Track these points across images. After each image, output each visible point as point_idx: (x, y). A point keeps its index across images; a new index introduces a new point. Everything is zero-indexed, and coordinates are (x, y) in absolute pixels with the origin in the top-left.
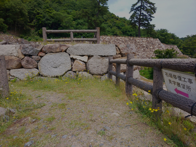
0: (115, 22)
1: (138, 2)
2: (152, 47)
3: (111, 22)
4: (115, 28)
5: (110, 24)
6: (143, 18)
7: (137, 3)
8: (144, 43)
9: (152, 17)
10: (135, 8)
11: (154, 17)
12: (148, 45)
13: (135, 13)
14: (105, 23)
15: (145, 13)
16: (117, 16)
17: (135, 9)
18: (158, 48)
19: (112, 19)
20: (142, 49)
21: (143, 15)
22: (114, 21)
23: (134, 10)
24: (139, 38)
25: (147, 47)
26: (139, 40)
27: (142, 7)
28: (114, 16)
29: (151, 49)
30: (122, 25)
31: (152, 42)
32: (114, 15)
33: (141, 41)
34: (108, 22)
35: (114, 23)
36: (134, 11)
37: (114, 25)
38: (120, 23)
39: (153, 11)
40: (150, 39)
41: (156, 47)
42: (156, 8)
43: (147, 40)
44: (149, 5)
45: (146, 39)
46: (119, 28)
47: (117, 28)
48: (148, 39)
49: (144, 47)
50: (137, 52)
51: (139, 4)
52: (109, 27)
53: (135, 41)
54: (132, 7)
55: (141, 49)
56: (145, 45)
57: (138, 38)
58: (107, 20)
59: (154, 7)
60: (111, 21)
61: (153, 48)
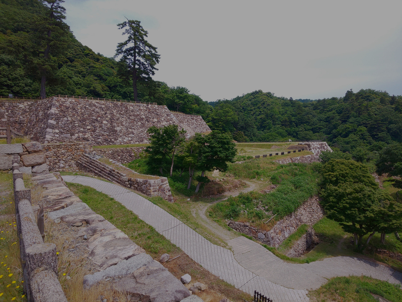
0: (92, 65)
1: (129, 40)
2: (155, 120)
3: (82, 65)
4: (91, 78)
5: (80, 69)
6: (139, 68)
7: (127, 41)
8: (142, 113)
9: (155, 69)
10: (124, 49)
11: (158, 70)
12: (150, 116)
13: (125, 57)
14: (69, 66)
15: (142, 60)
16: (96, 53)
17: (125, 52)
18: (167, 122)
19: (86, 59)
20: (140, 123)
21: (140, 63)
22: (89, 64)
23: (123, 52)
24: (133, 104)
25: (147, 120)
26: (132, 106)
27: (137, 51)
28: (91, 53)
29: (154, 123)
30: (108, 73)
31: (156, 111)
32: (91, 50)
33: (137, 108)
34: (75, 63)
35: (89, 67)
36: (123, 55)
37: (89, 71)
38: (104, 68)
39: (154, 59)
40: (153, 106)
41: (163, 119)
42: (159, 55)
43: (147, 108)
44: (147, 48)
45: (145, 105)
46: (100, 78)
47: (96, 78)
48: (150, 106)
49: (142, 119)
50: (130, 129)
51: (131, 45)
52: (80, 75)
53: (126, 108)
54: (118, 47)
55: (137, 123)
56: (144, 117)
57: (131, 104)
58: (74, 58)
59: (156, 53)
60: (84, 62)
61: (158, 122)
